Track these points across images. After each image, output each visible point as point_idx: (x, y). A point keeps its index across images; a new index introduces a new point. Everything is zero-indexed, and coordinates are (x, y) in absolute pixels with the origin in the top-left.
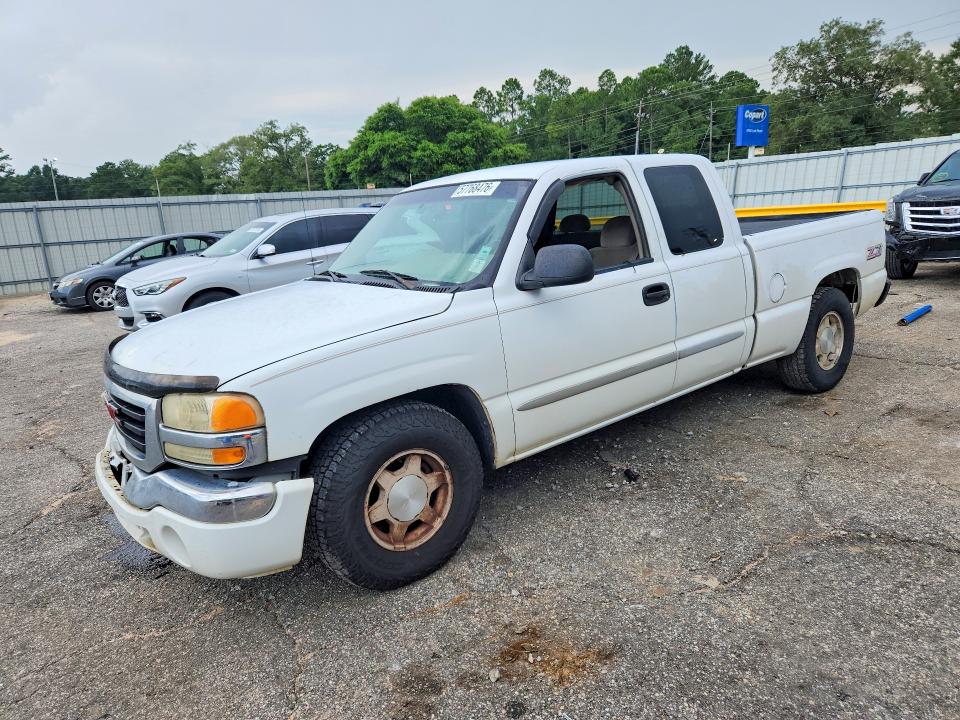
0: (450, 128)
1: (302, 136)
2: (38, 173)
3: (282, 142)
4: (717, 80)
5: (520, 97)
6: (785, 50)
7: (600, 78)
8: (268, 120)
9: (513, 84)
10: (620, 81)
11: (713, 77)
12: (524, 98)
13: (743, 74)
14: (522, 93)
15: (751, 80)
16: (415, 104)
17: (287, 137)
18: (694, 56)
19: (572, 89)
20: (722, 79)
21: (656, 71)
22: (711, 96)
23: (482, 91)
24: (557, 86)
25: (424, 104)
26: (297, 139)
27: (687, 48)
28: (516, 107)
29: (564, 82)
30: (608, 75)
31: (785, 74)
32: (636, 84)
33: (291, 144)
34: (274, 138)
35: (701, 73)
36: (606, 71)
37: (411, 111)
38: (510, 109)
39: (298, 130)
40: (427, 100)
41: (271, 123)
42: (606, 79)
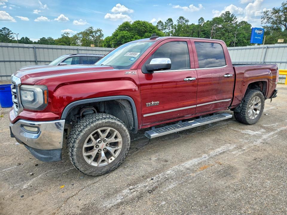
0: (146, 32)
1: (101, 33)
2: (24, 39)
3: (94, 34)
4: (238, 23)
5: (172, 24)
6: (267, 12)
7: (199, 20)
8: (90, 27)
9: (170, 20)
10: (205, 22)
11: (237, 22)
12: (173, 24)
13: (246, 22)
14: (173, 23)
15: (249, 24)
16: (135, 22)
17: (96, 32)
18: (231, 14)
19: (189, 23)
20: (240, 23)
21: (218, 19)
22: (235, 28)
23: (160, 22)
24: (185, 22)
25: (138, 23)
26: (99, 33)
27: (229, 12)
28: (170, 27)
29: (187, 21)
30: (202, 19)
31: (266, 20)
32: (211, 22)
33: (97, 35)
34: (92, 32)
35: (233, 20)
36: (201, 18)
37: (133, 25)
38: (168, 28)
39: (100, 30)
40: (139, 21)
41: (91, 27)
42: (201, 20)
